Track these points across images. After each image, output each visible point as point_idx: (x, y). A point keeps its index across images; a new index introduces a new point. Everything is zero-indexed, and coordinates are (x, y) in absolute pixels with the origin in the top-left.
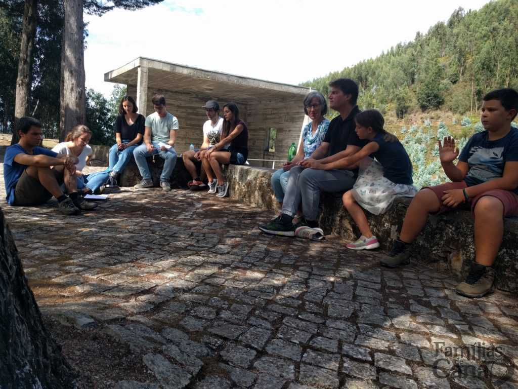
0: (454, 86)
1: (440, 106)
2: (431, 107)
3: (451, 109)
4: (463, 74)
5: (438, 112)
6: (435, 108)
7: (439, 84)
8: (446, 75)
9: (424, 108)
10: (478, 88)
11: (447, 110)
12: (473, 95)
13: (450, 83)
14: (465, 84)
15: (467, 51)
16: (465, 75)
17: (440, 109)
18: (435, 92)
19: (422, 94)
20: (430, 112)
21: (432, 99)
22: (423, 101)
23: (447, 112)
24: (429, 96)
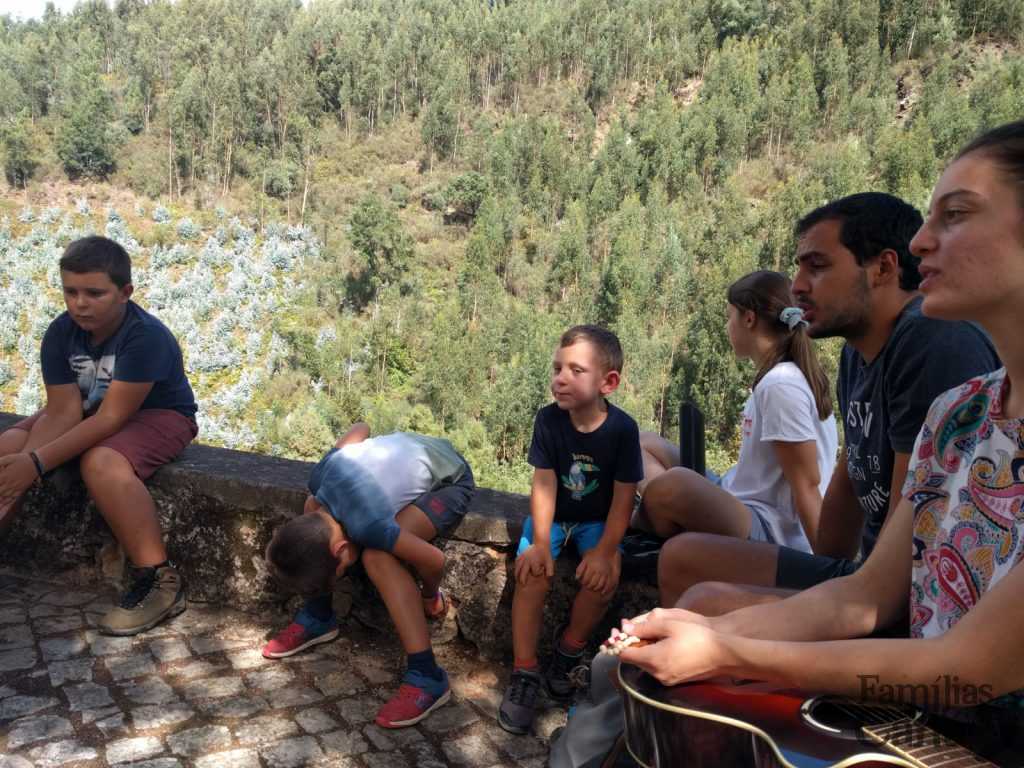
0: (134, 139)
1: (109, 176)
2: (89, 173)
3: (131, 185)
4: (151, 119)
5: (105, 186)
6: (98, 177)
7: (104, 129)
8: (117, 112)
9: (73, 174)
10: (181, 152)
11: (124, 184)
12: (173, 164)
13: (127, 130)
14: (156, 140)
15: (156, 76)
16: (155, 122)
17: (107, 180)
18: (97, 144)
19: (67, 142)
20: (88, 185)
21: (90, 156)
22: (71, 158)
23: (123, 188)
24: (82, 150)
